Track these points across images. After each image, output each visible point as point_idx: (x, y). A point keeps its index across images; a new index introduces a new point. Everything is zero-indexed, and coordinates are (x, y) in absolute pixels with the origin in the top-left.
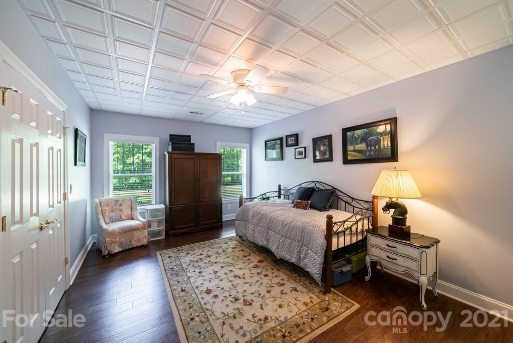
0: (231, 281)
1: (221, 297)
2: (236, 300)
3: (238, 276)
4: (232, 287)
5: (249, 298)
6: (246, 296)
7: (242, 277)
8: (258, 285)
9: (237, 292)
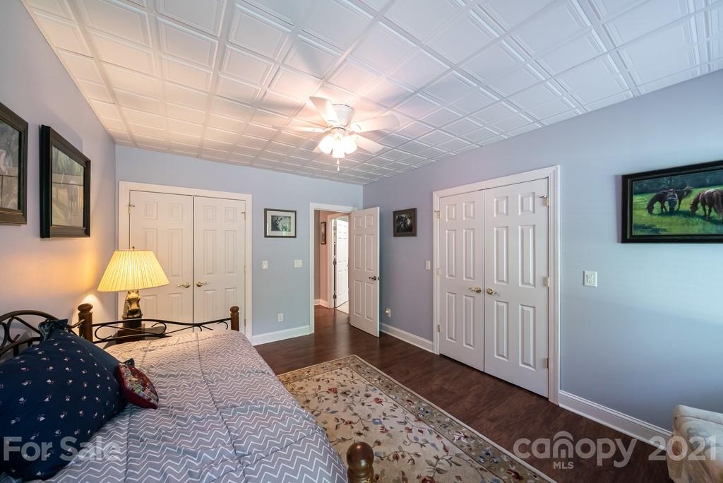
0: (355, 414)
1: (361, 395)
2: (345, 393)
3: (347, 423)
4: (353, 406)
5: (331, 396)
6: (335, 397)
7: (341, 421)
8: (318, 410)
9: (344, 400)
